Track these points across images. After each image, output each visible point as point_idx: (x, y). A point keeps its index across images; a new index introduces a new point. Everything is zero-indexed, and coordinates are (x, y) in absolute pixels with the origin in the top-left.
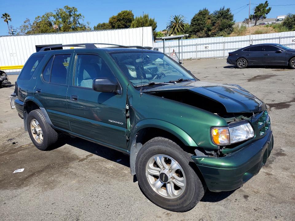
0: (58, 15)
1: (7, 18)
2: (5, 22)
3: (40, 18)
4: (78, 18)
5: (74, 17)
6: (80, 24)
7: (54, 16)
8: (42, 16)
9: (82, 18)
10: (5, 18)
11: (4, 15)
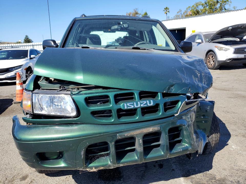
0: (206, 4)
1: (167, 11)
2: (165, 14)
3: (190, 8)
4: (225, 4)
5: (221, 4)
6: (226, 9)
7: (202, 5)
8: (192, 6)
9: (229, 3)
10: (166, 11)
11: (165, 9)
